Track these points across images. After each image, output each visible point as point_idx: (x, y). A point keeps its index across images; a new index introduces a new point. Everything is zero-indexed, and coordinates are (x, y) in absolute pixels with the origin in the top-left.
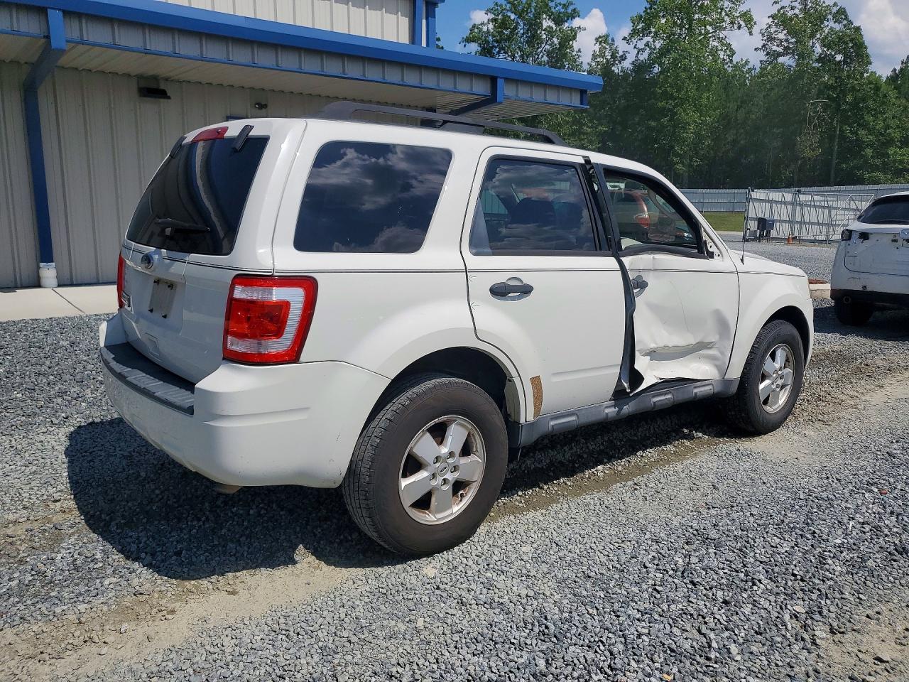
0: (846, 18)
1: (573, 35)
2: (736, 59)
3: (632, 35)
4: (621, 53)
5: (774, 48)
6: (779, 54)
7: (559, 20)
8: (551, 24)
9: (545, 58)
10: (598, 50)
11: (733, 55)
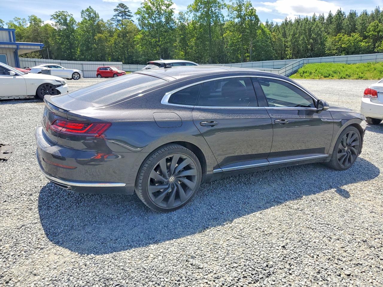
0: (251, 6)
1: (171, 12)
2: (225, 19)
3: (188, 12)
4: (187, 18)
5: (233, 16)
6: (234, 18)
7: (167, 7)
8: (165, 8)
9: (163, 20)
10: (178, 17)
11: (223, 18)
